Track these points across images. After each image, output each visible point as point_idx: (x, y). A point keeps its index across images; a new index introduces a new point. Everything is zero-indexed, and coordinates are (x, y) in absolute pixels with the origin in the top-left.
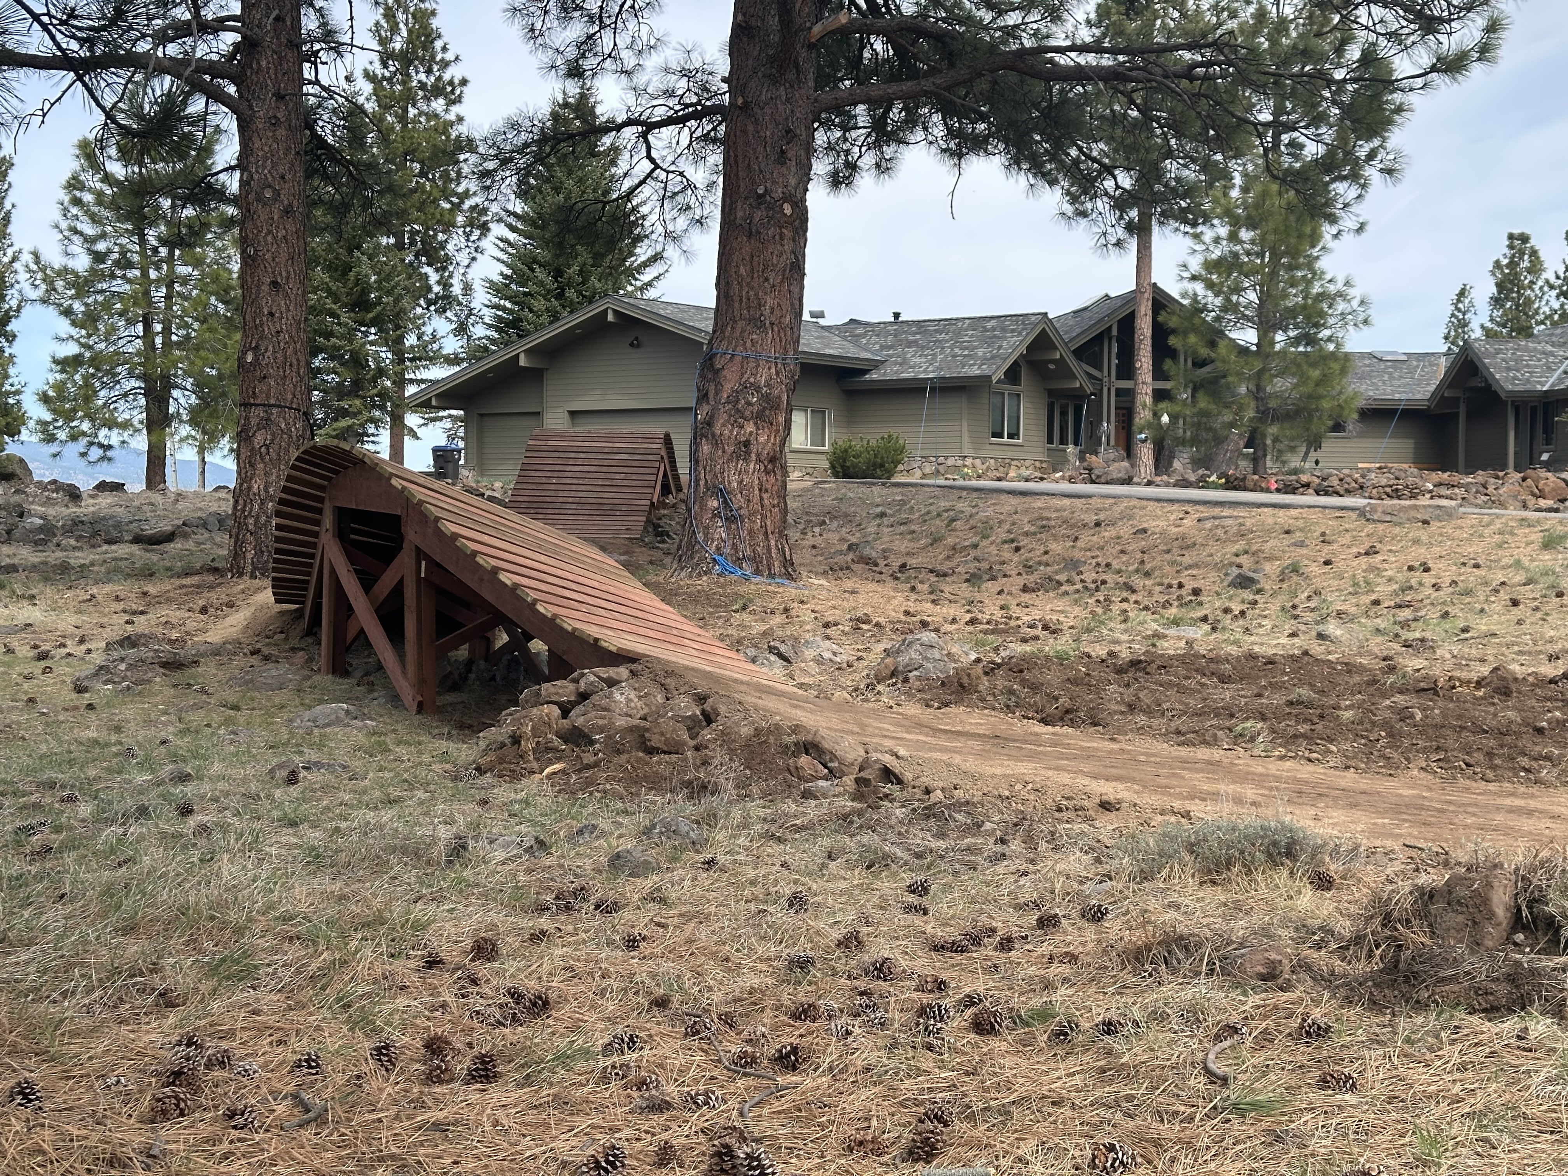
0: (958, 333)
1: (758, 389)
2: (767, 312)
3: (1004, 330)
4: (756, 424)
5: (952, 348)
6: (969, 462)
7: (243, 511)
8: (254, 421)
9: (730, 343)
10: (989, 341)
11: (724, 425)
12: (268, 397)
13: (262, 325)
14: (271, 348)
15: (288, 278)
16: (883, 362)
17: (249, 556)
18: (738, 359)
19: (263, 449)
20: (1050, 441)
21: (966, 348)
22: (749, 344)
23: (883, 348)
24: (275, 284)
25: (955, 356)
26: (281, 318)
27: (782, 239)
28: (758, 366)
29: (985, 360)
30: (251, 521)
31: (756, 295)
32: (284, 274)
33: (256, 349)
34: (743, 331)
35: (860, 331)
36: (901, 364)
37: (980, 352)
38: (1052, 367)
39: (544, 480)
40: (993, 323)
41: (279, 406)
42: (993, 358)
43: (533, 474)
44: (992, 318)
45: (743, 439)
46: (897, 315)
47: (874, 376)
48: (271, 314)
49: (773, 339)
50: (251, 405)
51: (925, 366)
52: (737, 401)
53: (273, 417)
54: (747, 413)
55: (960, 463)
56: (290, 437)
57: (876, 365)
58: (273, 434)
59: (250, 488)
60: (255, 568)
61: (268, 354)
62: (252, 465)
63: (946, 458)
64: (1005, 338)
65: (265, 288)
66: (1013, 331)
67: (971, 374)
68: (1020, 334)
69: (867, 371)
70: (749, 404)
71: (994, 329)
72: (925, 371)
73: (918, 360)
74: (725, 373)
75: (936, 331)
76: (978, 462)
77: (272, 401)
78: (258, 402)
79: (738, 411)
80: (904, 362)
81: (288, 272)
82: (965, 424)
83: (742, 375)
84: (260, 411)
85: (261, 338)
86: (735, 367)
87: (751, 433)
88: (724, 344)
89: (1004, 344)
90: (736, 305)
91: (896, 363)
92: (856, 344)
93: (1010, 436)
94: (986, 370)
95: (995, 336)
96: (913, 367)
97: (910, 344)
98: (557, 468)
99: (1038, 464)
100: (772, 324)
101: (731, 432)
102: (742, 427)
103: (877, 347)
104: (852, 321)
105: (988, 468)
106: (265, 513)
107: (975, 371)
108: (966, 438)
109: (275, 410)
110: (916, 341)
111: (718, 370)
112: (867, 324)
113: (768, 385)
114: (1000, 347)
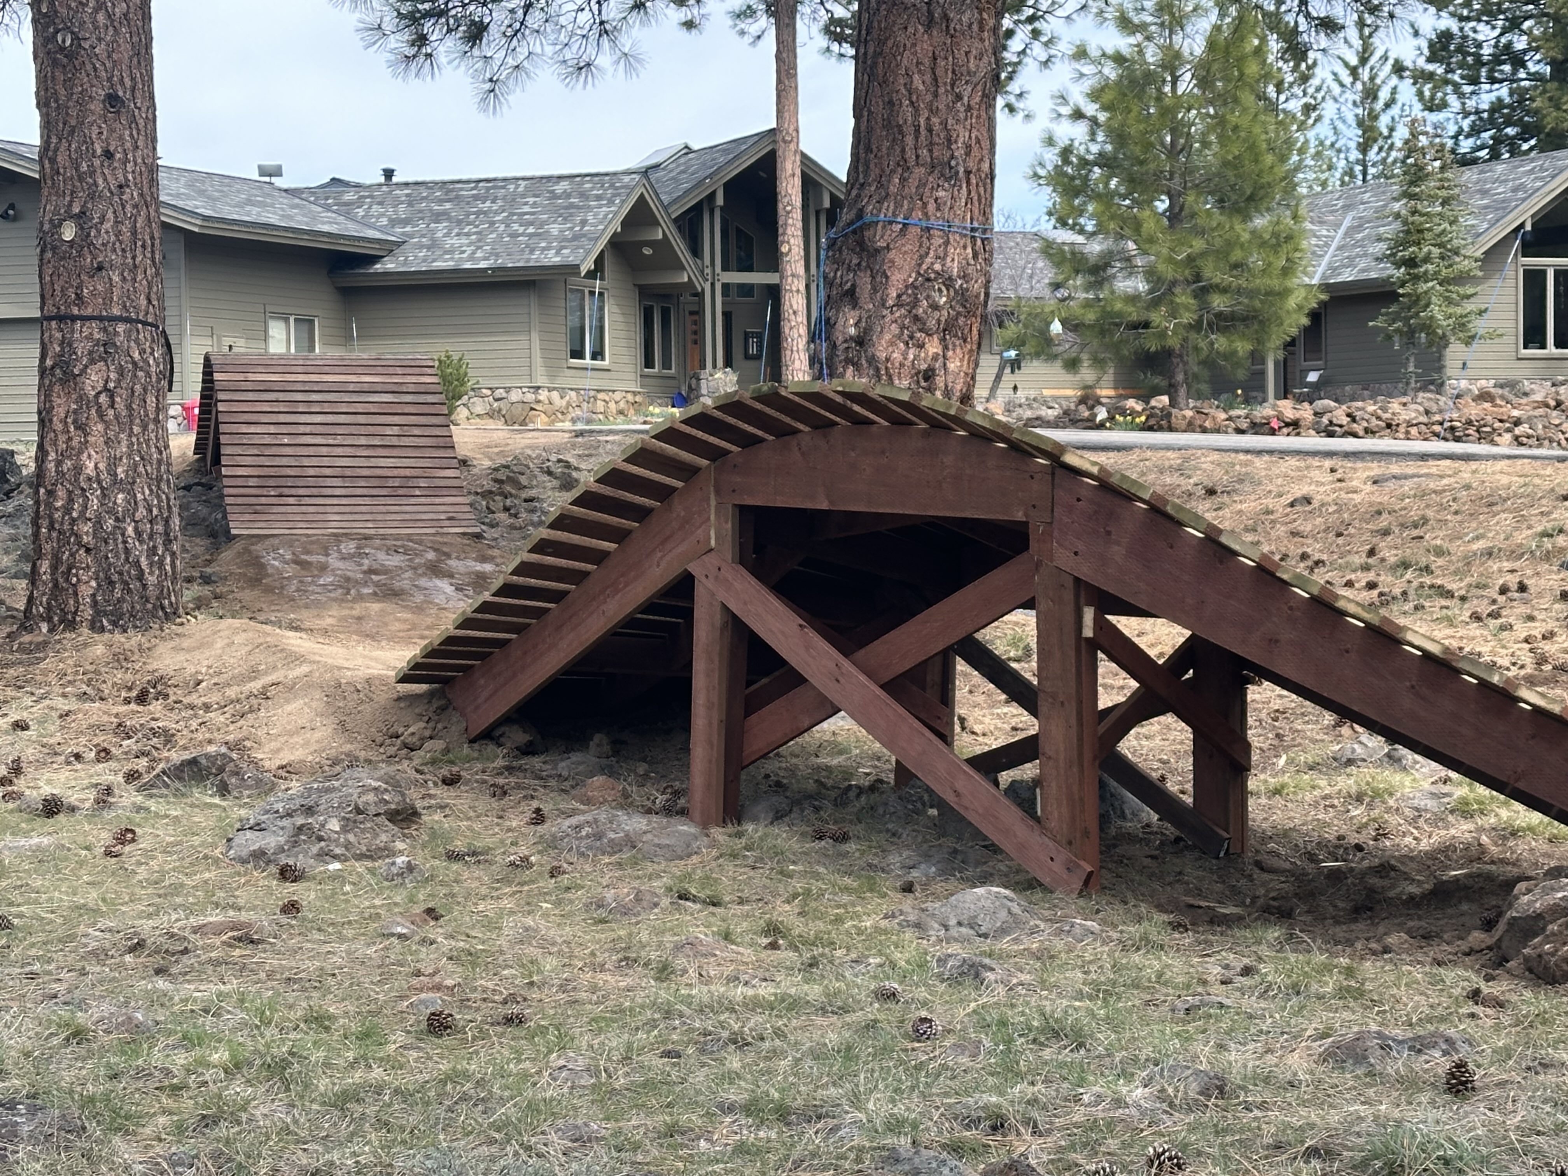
0: (512, 201)
1: (949, 283)
2: (959, 153)
3: (583, 195)
4: (943, 340)
5: (507, 223)
6: (543, 395)
7: (68, 510)
8: (82, 348)
9: (898, 205)
10: (566, 213)
11: (892, 343)
12: (108, 300)
13: (92, 173)
14: (110, 215)
15: (133, 89)
16: (399, 244)
17: (86, 591)
18: (914, 231)
19: (103, 399)
20: (649, 362)
21: (531, 223)
22: (931, 207)
23: (393, 222)
24: (113, 100)
25: (514, 235)
26: (125, 161)
27: (981, 29)
28: (947, 243)
29: (563, 242)
30: (87, 528)
31: (945, 124)
32: (128, 82)
33: (81, 218)
34: (922, 184)
35: (350, 196)
36: (429, 248)
37: (554, 229)
38: (647, 251)
39: (267, 440)
40: (564, 186)
41: (127, 320)
42: (576, 238)
43: (244, 429)
44: (561, 178)
45: (924, 366)
46: (389, 174)
47: (389, 265)
48: (108, 155)
49: (969, 198)
50: (74, 319)
51: (469, 250)
52: (915, 303)
53: (119, 340)
54: (932, 323)
55: (530, 397)
56: (148, 375)
57: (390, 248)
58: (121, 372)
59: (78, 469)
60: (98, 613)
61: (108, 225)
62: (81, 427)
63: (508, 390)
64: (589, 208)
65: (96, 107)
66: (599, 198)
67: (546, 262)
68: (611, 202)
69: (375, 259)
70: (935, 307)
71: (567, 195)
72: (471, 258)
73: (455, 241)
74: (892, 255)
75: (476, 198)
76: (555, 395)
77: (116, 311)
78: (89, 311)
79: (916, 318)
80: (434, 245)
81: (133, 79)
82: (535, 337)
83: (922, 257)
84: (95, 330)
85: (92, 197)
86: (909, 245)
87: (935, 358)
88: (889, 207)
89: (590, 217)
90: (910, 140)
91: (421, 247)
92: (349, 216)
93: (594, 357)
94: (567, 256)
95: (572, 206)
96: (451, 252)
97: (437, 217)
98: (282, 418)
99: (630, 397)
100: (968, 173)
101: (905, 356)
102: (921, 346)
103: (384, 221)
104: (333, 179)
105: (569, 404)
106: (111, 512)
107: (553, 258)
108: (538, 360)
109: (121, 328)
110: (445, 213)
111: (878, 251)
112: (358, 186)
113: (965, 277)
114: (584, 222)
